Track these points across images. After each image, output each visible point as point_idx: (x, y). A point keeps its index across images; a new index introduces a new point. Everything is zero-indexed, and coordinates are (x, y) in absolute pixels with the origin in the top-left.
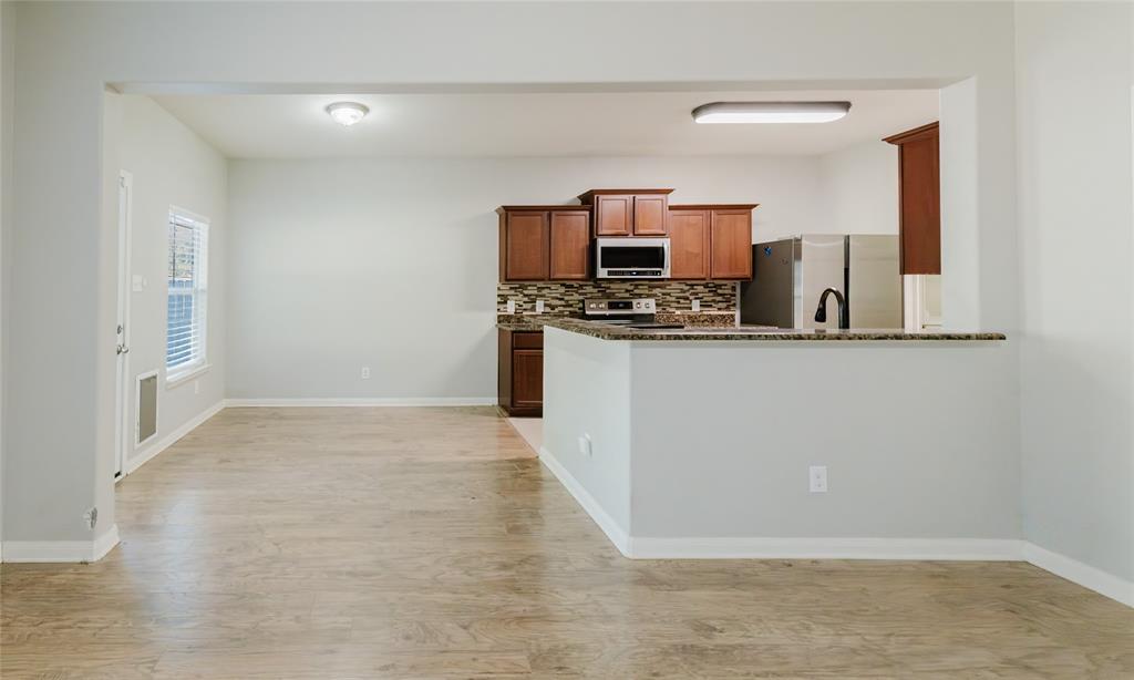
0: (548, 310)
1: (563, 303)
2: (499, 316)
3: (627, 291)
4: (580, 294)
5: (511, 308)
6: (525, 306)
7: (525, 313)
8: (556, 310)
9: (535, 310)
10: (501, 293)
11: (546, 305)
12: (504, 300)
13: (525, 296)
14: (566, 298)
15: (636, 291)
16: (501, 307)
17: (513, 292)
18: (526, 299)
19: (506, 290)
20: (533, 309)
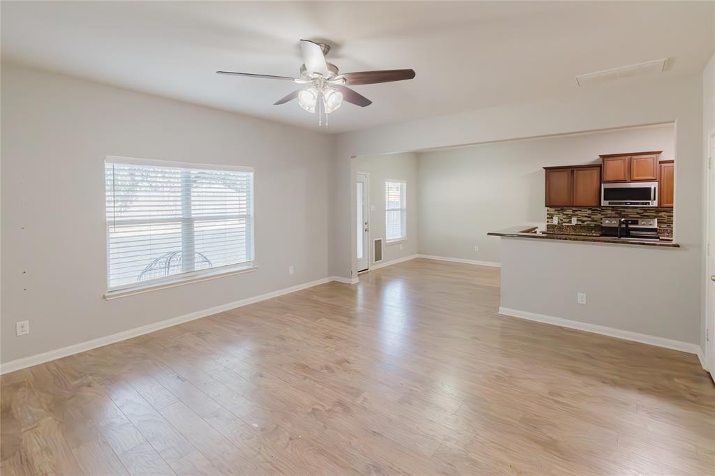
0: (580, 223)
1: (590, 219)
2: (548, 225)
3: (638, 213)
4: (602, 215)
5: (555, 221)
6: (565, 220)
7: (564, 224)
8: (586, 223)
9: (571, 223)
10: (550, 212)
11: (578, 220)
12: (551, 216)
13: (564, 214)
14: (592, 216)
15: (645, 214)
16: (549, 220)
17: (556, 212)
18: (565, 216)
19: (552, 211)
20: (570, 222)
